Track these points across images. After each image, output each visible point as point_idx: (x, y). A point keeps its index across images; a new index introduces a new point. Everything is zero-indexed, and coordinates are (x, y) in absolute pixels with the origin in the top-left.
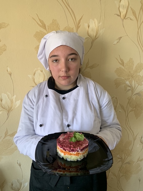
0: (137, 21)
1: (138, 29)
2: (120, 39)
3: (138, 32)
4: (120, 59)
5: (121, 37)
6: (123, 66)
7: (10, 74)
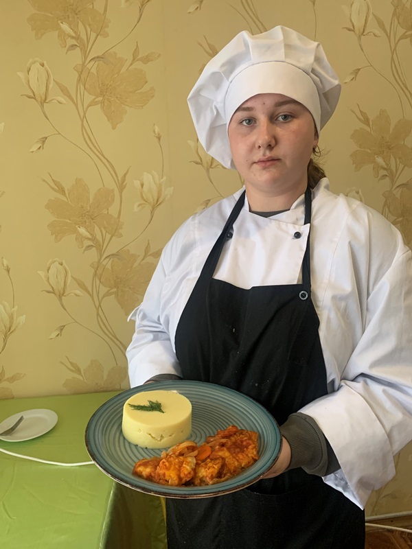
0: (389, 38)
1: (393, 54)
2: (357, 73)
3: (392, 58)
4: (361, 111)
5: (359, 70)
6: (369, 125)
7: (159, 138)
